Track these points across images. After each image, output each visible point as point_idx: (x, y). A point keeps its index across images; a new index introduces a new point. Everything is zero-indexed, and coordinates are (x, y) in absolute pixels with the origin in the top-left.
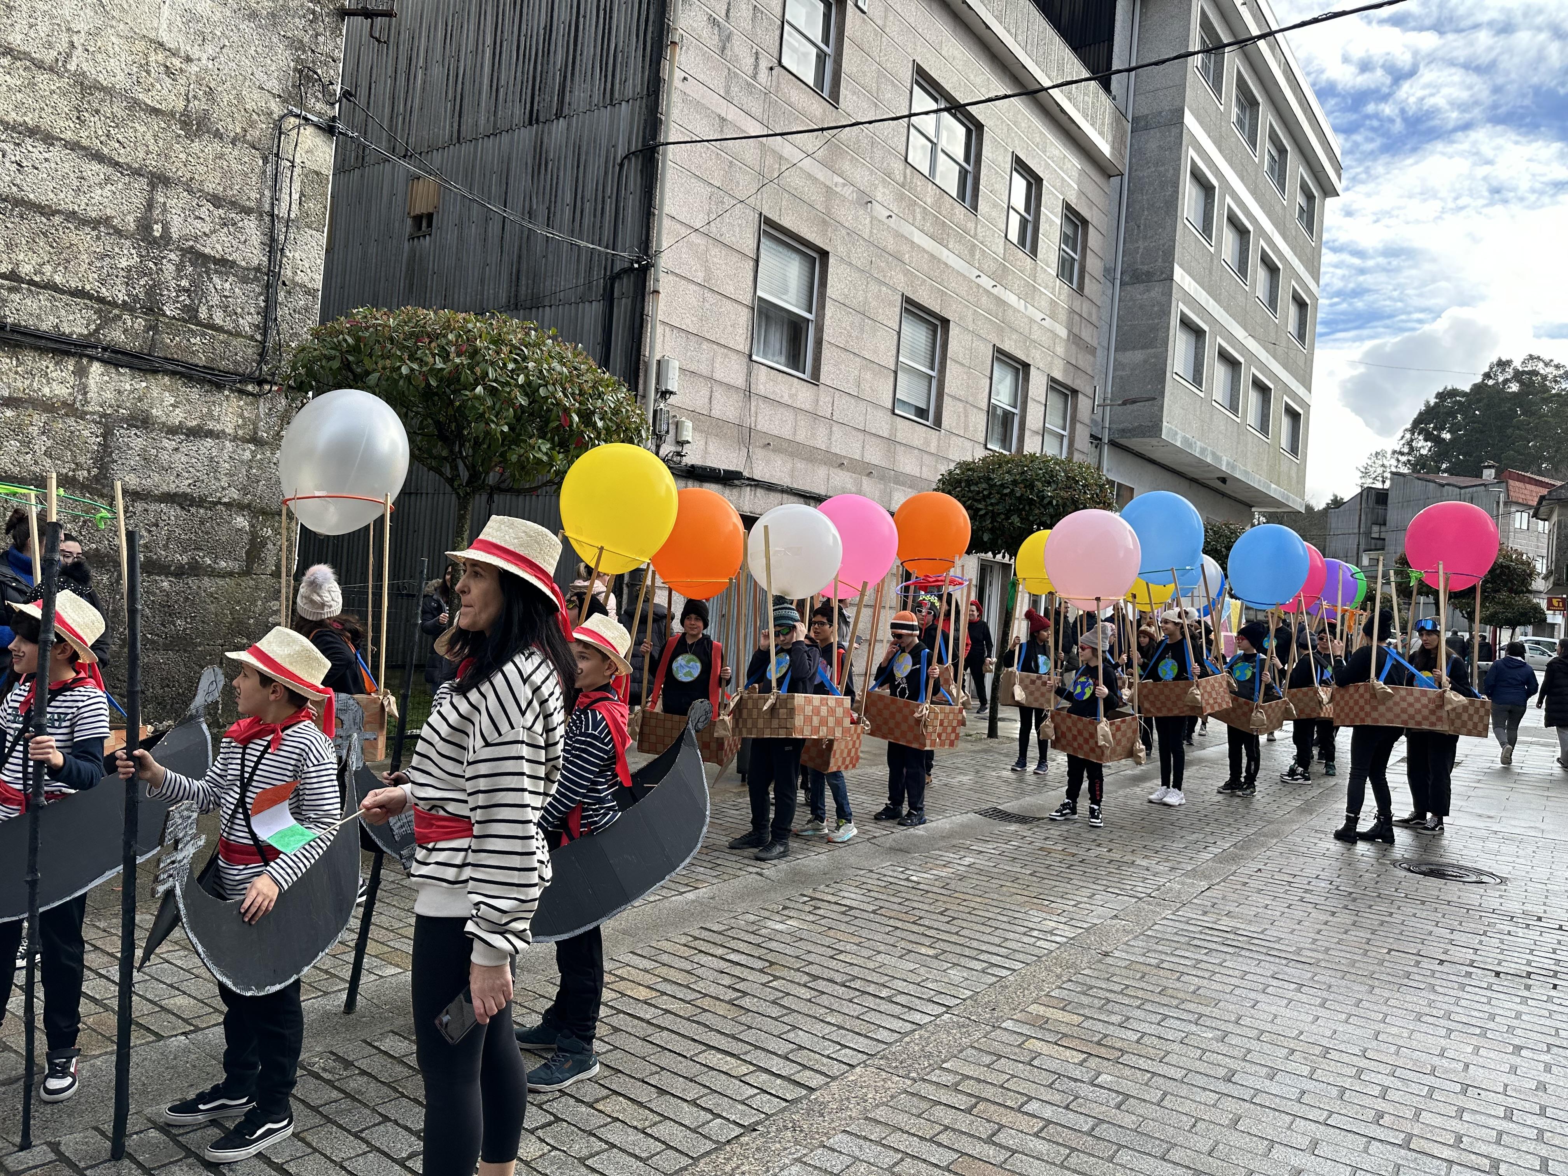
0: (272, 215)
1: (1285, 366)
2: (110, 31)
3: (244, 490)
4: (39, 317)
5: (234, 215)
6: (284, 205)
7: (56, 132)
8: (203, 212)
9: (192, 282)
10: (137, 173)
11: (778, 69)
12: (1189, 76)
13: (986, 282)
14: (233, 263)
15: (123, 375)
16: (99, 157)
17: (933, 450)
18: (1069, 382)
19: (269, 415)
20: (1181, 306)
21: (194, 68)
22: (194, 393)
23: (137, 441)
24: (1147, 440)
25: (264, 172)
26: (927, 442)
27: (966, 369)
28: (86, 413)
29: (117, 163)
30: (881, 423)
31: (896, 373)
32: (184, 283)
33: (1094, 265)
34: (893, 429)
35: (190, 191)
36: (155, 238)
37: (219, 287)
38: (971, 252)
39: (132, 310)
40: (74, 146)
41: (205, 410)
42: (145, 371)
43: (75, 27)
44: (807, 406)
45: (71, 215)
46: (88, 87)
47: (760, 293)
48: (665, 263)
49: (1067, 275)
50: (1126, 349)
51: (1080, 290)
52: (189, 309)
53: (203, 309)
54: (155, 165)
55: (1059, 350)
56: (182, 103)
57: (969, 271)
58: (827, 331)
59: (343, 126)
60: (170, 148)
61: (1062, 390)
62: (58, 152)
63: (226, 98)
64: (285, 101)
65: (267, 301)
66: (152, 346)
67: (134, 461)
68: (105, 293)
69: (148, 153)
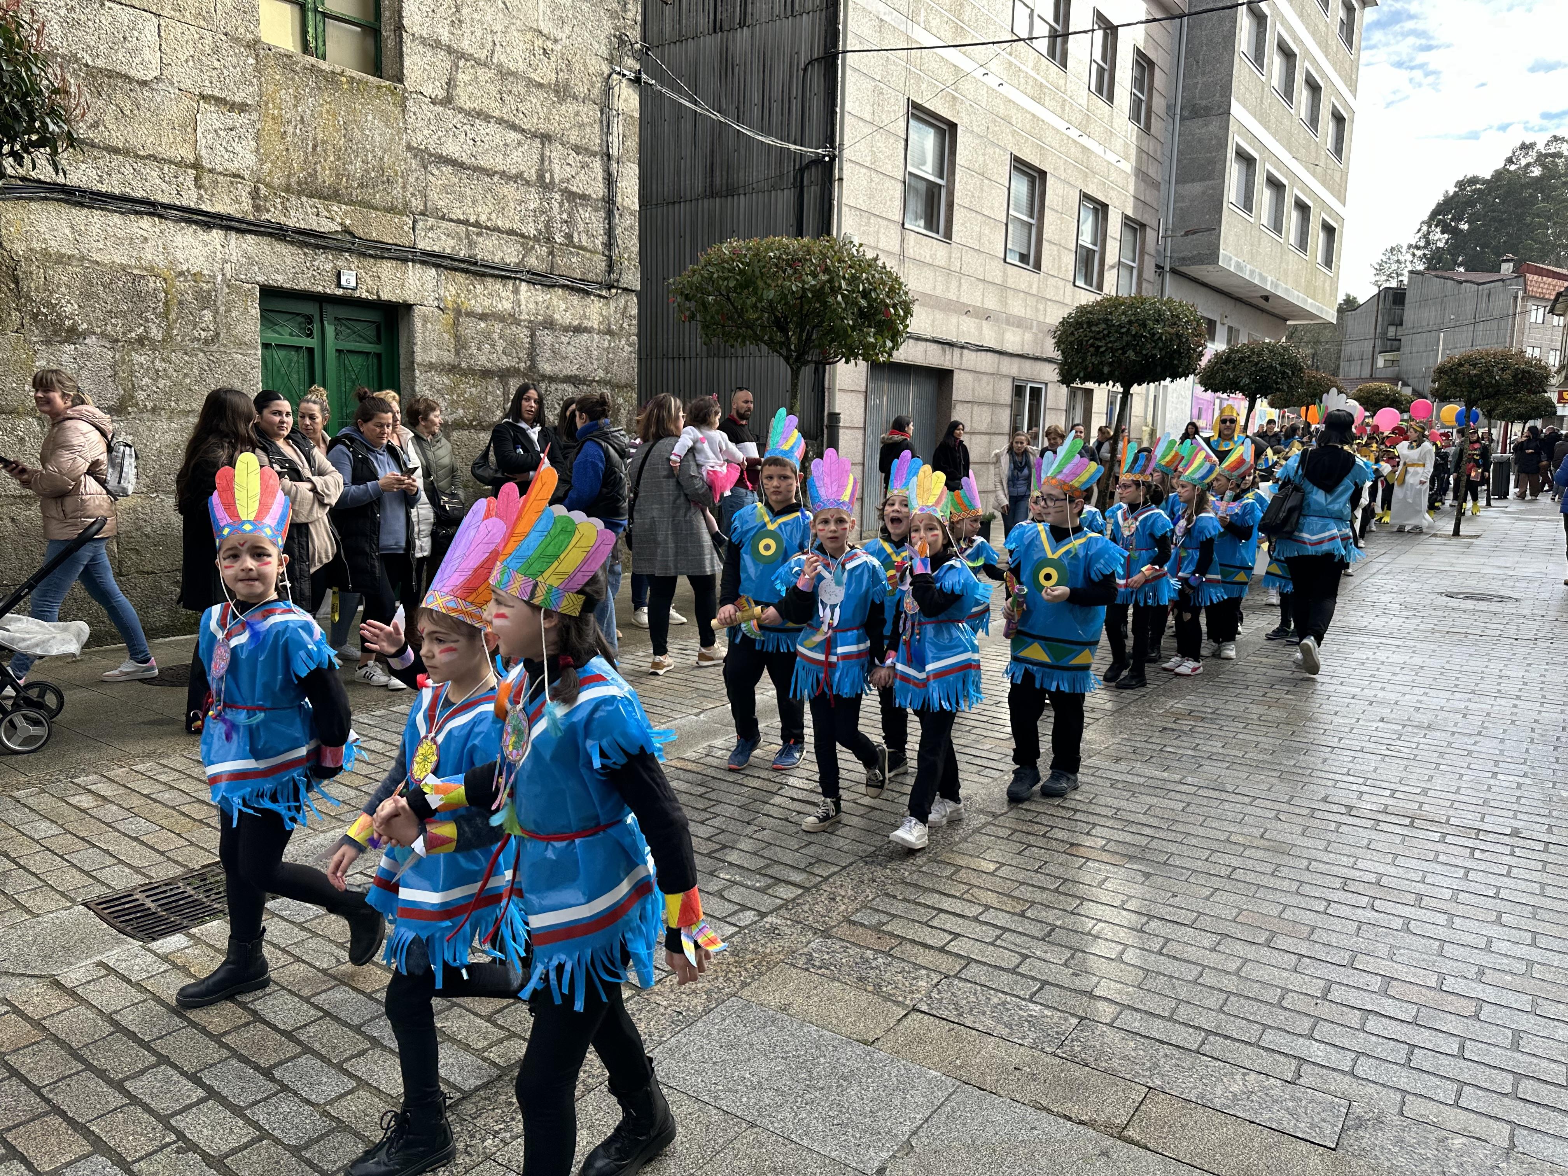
0: (608, 156)
1: (1324, 183)
2: (513, 27)
3: (606, 370)
4: (493, 253)
5: (587, 159)
6: (616, 144)
7: (490, 112)
8: (571, 160)
9: (570, 215)
10: (535, 136)
13: (1074, 133)
14: (589, 197)
15: (537, 290)
16: (514, 127)
17: (1034, 291)
18: (1139, 218)
19: (616, 312)
20: (1237, 137)
21: (558, 47)
22: (575, 299)
23: (546, 338)
24: (1204, 266)
25: (601, 122)
26: (1030, 286)
27: (1060, 215)
28: (521, 321)
29: (523, 130)
30: (995, 271)
31: (1007, 224)
32: (565, 216)
33: (1159, 104)
34: (1005, 277)
35: (562, 144)
36: (547, 184)
37: (583, 217)
38: (1062, 107)
39: (539, 241)
40: (500, 121)
41: (581, 312)
42: (549, 286)
43: (495, 29)
44: (942, 263)
45: (503, 174)
46: (504, 74)
47: (910, 169)
48: (846, 154)
49: (1135, 116)
50: (1185, 182)
51: (1147, 129)
52: (569, 236)
53: (576, 235)
54: (543, 127)
55: (1131, 188)
56: (554, 76)
57: (1062, 125)
58: (957, 194)
59: (644, 76)
60: (550, 112)
61: (1134, 226)
62: (492, 127)
63: (577, 66)
64: (611, 63)
65: (609, 224)
66: (552, 266)
67: (548, 353)
68: (524, 231)
69: (539, 118)
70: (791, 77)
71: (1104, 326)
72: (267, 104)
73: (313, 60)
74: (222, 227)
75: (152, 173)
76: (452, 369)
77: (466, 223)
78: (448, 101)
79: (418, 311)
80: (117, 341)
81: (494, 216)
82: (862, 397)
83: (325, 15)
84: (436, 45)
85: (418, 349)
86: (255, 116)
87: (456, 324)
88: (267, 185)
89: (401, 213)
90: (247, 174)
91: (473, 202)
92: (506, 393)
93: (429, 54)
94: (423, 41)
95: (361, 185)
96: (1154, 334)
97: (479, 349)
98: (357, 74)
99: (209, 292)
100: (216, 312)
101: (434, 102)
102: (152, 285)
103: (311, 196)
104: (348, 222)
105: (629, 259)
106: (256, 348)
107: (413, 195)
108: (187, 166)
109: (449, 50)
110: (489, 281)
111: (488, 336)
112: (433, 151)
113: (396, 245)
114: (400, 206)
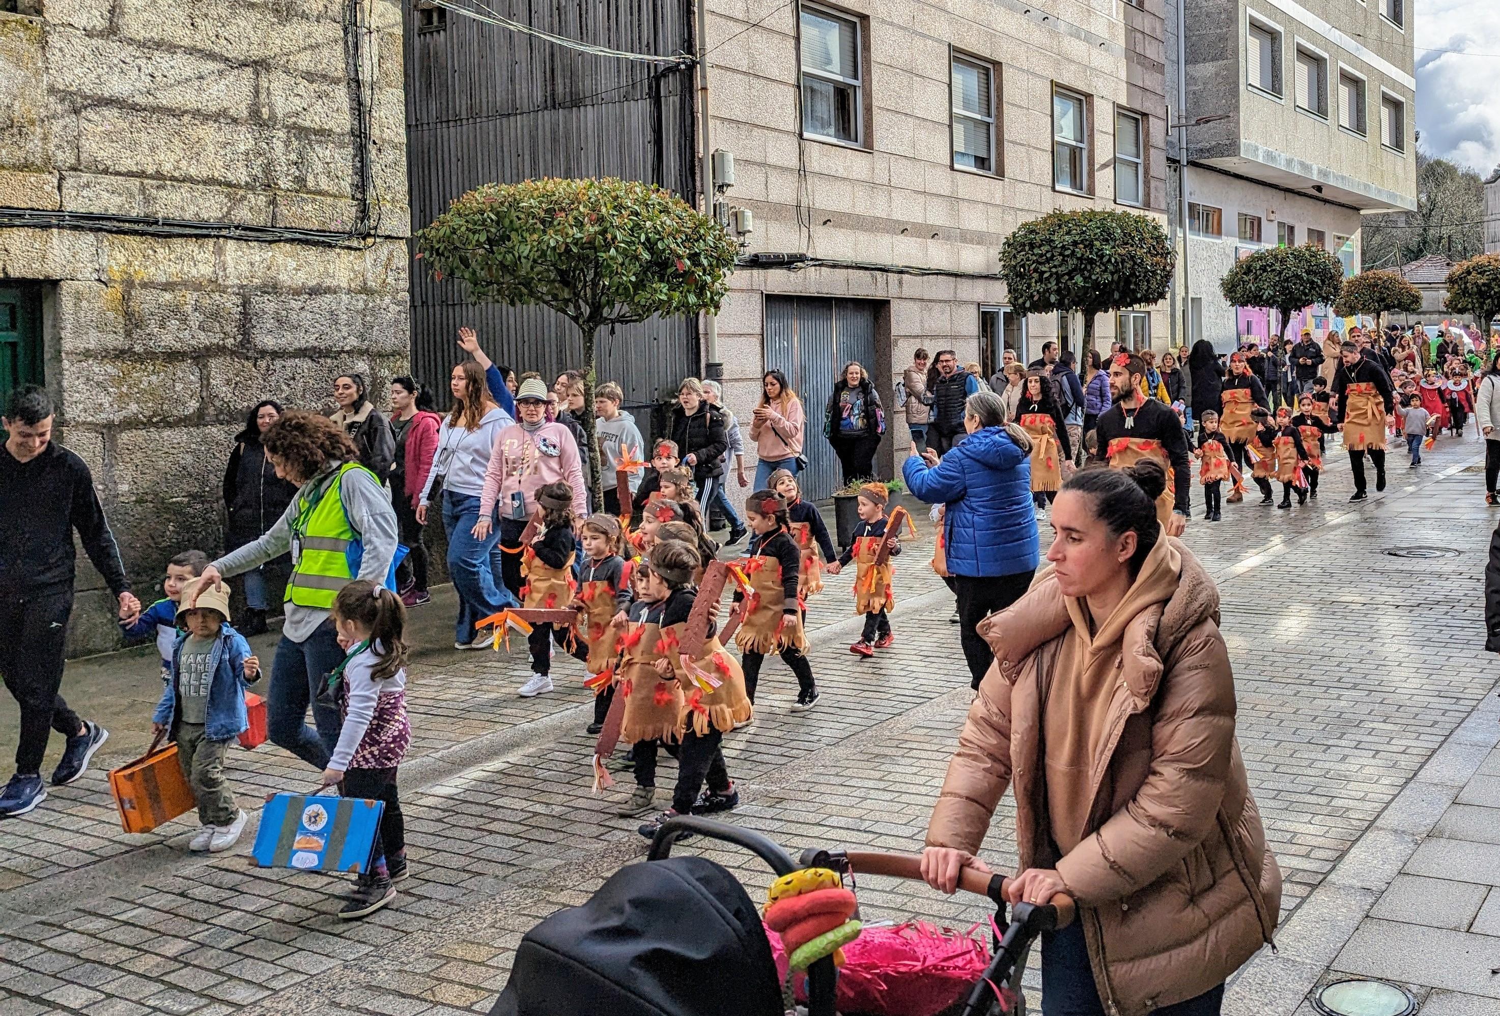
0: (358, 81)
1: (1380, 54)
3: (362, 337)
4: (182, 209)
5: (325, 87)
6: (367, 68)
7: (177, 41)
8: (300, 90)
9: (301, 155)
10: (244, 64)
14: (330, 132)
15: (253, 248)
16: (211, 56)
17: (997, 201)
18: (1137, 107)
19: (375, 265)
20: (1251, 11)
22: (311, 255)
23: (267, 304)
24: (1225, 156)
25: (345, 42)
26: (989, 195)
27: (1025, 111)
28: (227, 287)
29: (227, 59)
30: (941, 181)
31: (950, 126)
32: (293, 157)
34: (953, 185)
35: (287, 72)
36: (264, 121)
37: (321, 156)
39: (253, 189)
40: (191, 51)
41: (322, 270)
42: (270, 242)
44: (864, 176)
45: (196, 113)
47: (804, 68)
48: (710, 59)
50: (1197, 62)
51: (1139, 5)
52: (301, 181)
53: (310, 178)
54: (256, 53)
55: (1122, 73)
58: (877, 95)
60: (267, 36)
61: (1131, 116)
62: (180, 58)
65: (362, 161)
66: (274, 217)
67: (270, 324)
68: (231, 177)
69: (250, 44)
71: (1047, 247)
76: (120, 354)
77: (142, 175)
78: (112, 31)
79: (67, 287)
81: (183, 164)
82: (756, 342)
87: (126, 298)
89: (40, 170)
91: (153, 149)
92: (204, 379)
96: (1102, 256)
97: (162, 327)
101: (89, 34)
105: (393, 200)
107: (59, 147)
110: (178, 243)
111: (176, 309)
112: (89, 93)
113: (32, 209)
114: (39, 162)
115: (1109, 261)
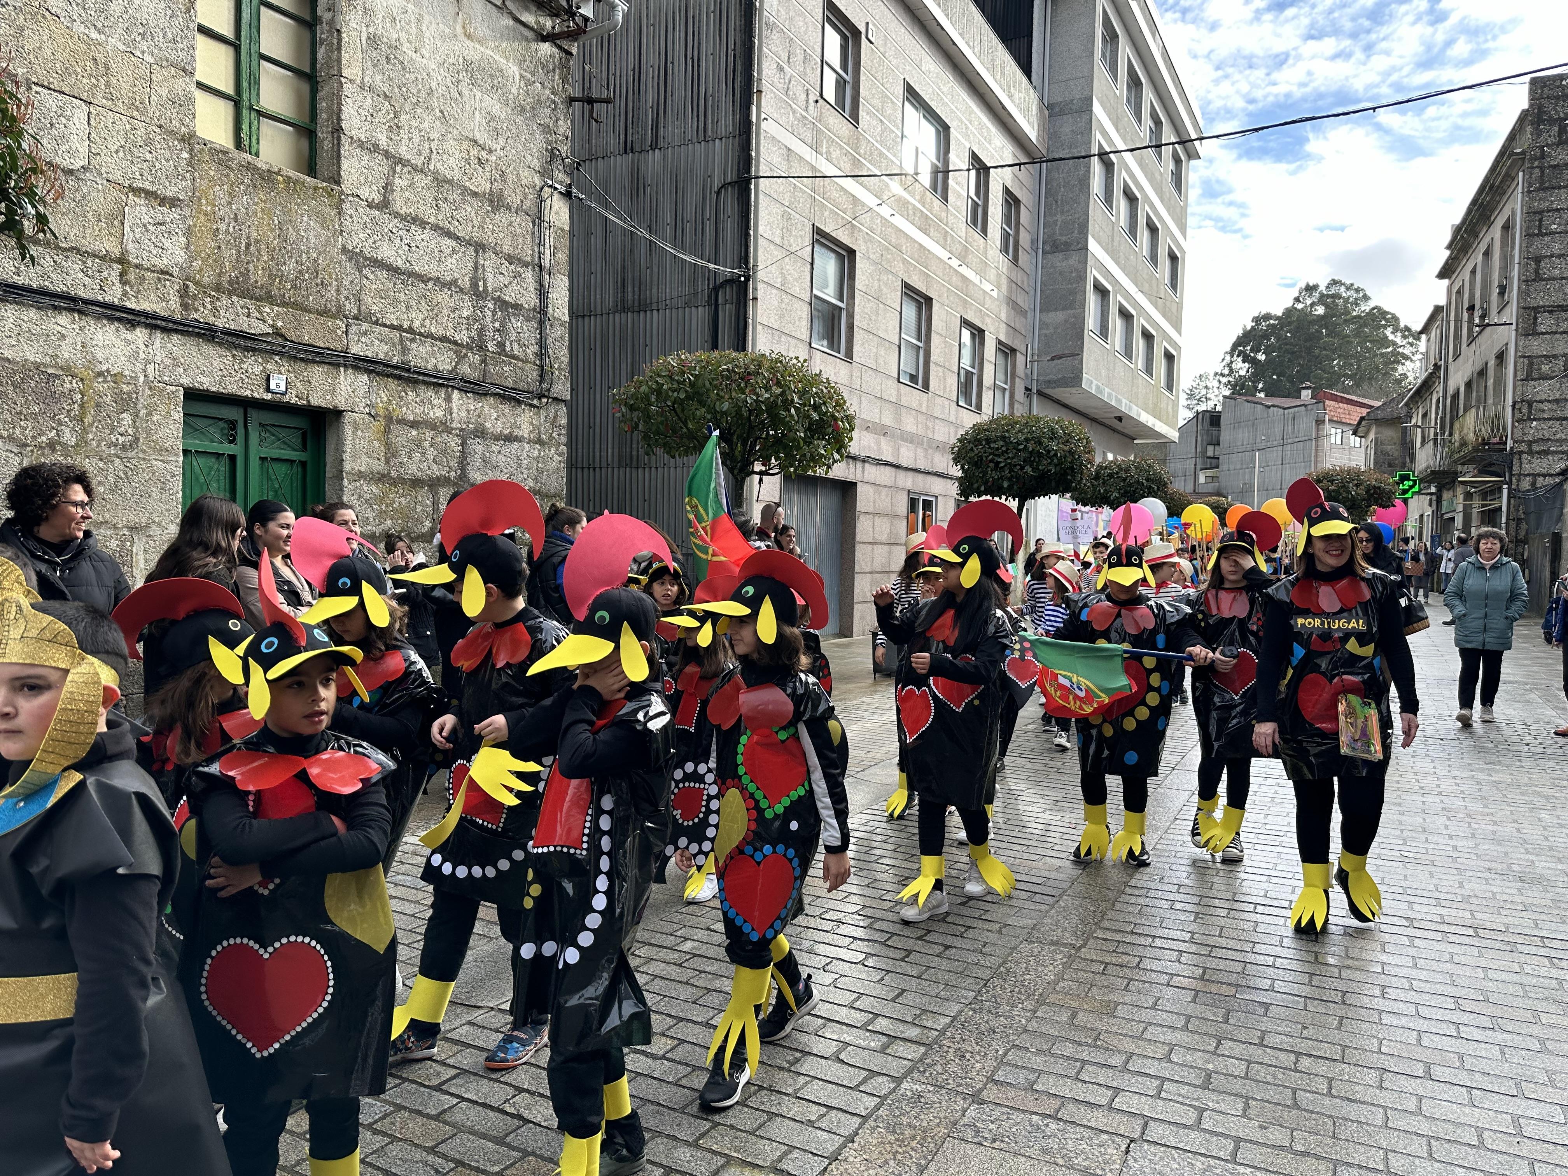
0: (540, 267)
1: (1164, 316)
2: (450, 136)
3: (536, 480)
4: (426, 360)
5: (520, 269)
6: (547, 256)
7: (426, 219)
8: (504, 269)
9: (502, 324)
10: (469, 244)
11: (821, 101)
12: (1096, 68)
13: (955, 263)
14: (521, 307)
15: (469, 398)
16: (449, 234)
17: (924, 409)
18: (1010, 343)
19: (546, 422)
20: (1094, 272)
21: (493, 158)
22: (506, 408)
23: (477, 447)
24: (1068, 389)
25: (533, 233)
26: (920, 405)
27: (943, 339)
28: (452, 429)
29: (458, 238)
30: (891, 389)
31: (899, 347)
32: (497, 325)
33: (1025, 238)
34: (899, 395)
35: (496, 254)
36: (480, 292)
37: (515, 326)
38: (944, 240)
39: (471, 349)
40: (436, 228)
41: (513, 421)
42: (481, 395)
43: (432, 136)
44: (846, 381)
45: (437, 281)
46: (440, 181)
47: (815, 291)
48: (760, 275)
49: (1005, 249)
50: (1049, 311)
51: (1015, 260)
52: (501, 345)
53: (508, 344)
54: (477, 235)
55: (1003, 316)
56: (488, 185)
57: (944, 254)
58: (857, 317)
59: (574, 190)
60: (484, 222)
61: (1006, 351)
62: (427, 234)
63: (511, 178)
64: (543, 176)
65: (540, 334)
66: (485, 375)
67: (479, 463)
68: (457, 338)
69: (473, 227)
70: (704, 199)
71: (1002, 443)
72: (199, 199)
73: (249, 157)
74: (147, 326)
75: (74, 267)
76: (381, 478)
77: (399, 328)
78: (384, 205)
79: (348, 418)
80: (26, 445)
81: (427, 322)
83: (260, 113)
84: (374, 149)
85: (346, 457)
86: (186, 212)
87: (387, 431)
88: (197, 284)
89: (335, 317)
90: (175, 271)
91: (407, 307)
92: (435, 503)
93: (366, 158)
94: (361, 145)
95: (294, 287)
96: (1049, 452)
97: (409, 458)
98: (294, 174)
99: (129, 394)
100: (136, 416)
101: (370, 206)
102: (67, 385)
103: (242, 296)
104: (280, 324)
105: (559, 369)
106: (177, 455)
107: (347, 298)
108: (112, 260)
109: (387, 155)
110: (422, 388)
111: (419, 444)
112: (369, 255)
113: (328, 349)
114: (333, 310)
115: (1056, 455)
